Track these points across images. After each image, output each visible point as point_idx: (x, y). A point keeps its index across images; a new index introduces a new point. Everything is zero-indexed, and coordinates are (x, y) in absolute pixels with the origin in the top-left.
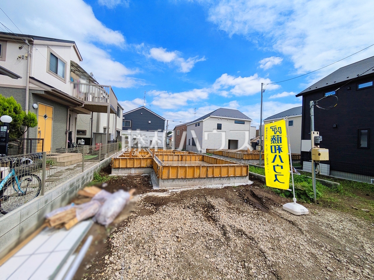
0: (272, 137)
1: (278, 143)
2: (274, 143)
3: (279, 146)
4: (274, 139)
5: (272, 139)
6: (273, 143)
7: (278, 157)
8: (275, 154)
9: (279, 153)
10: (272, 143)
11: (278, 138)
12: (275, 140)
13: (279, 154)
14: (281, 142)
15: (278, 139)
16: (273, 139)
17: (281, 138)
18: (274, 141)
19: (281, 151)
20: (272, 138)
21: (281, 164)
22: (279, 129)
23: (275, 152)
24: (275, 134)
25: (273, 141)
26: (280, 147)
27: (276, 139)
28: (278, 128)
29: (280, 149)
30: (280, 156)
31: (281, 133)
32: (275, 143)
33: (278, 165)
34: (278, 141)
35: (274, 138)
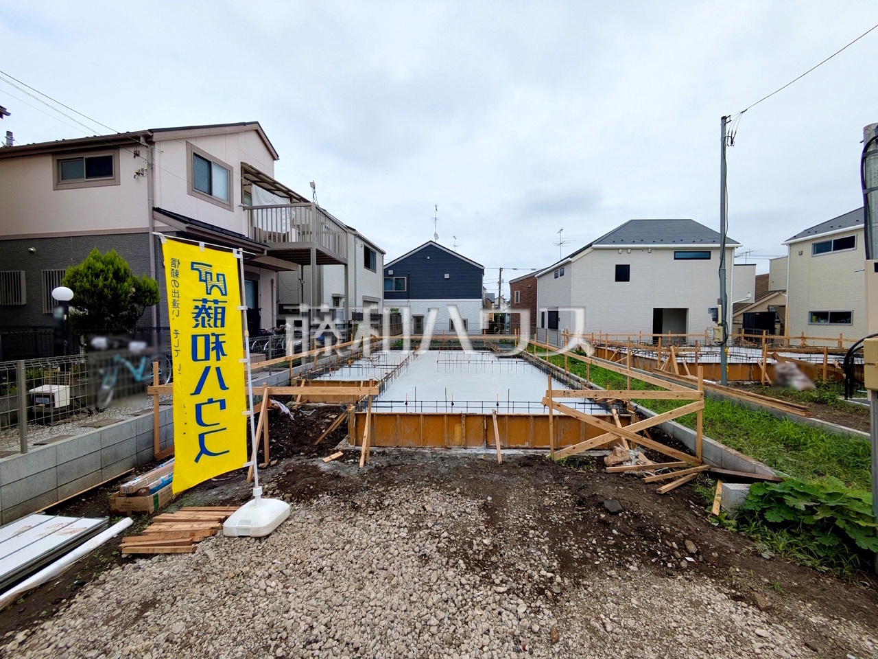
0: (200, 304)
1: (216, 326)
2: (203, 326)
3: (217, 336)
4: (206, 310)
5: (197, 311)
6: (200, 325)
7: (212, 374)
8: (207, 363)
9: (218, 359)
10: (197, 326)
11: (216, 308)
12: (208, 315)
13: (218, 364)
14: (223, 325)
15: (216, 313)
16: (201, 310)
17: (223, 309)
18: (203, 318)
19: (223, 354)
20: (197, 307)
21: (219, 394)
22: (218, 281)
23: (207, 358)
24: (207, 293)
25: (200, 319)
26: (221, 339)
27: (210, 311)
28: (218, 275)
29: (219, 347)
30: (218, 370)
31: (226, 295)
32: (206, 325)
33: (211, 401)
34: (216, 319)
35: (203, 306)
